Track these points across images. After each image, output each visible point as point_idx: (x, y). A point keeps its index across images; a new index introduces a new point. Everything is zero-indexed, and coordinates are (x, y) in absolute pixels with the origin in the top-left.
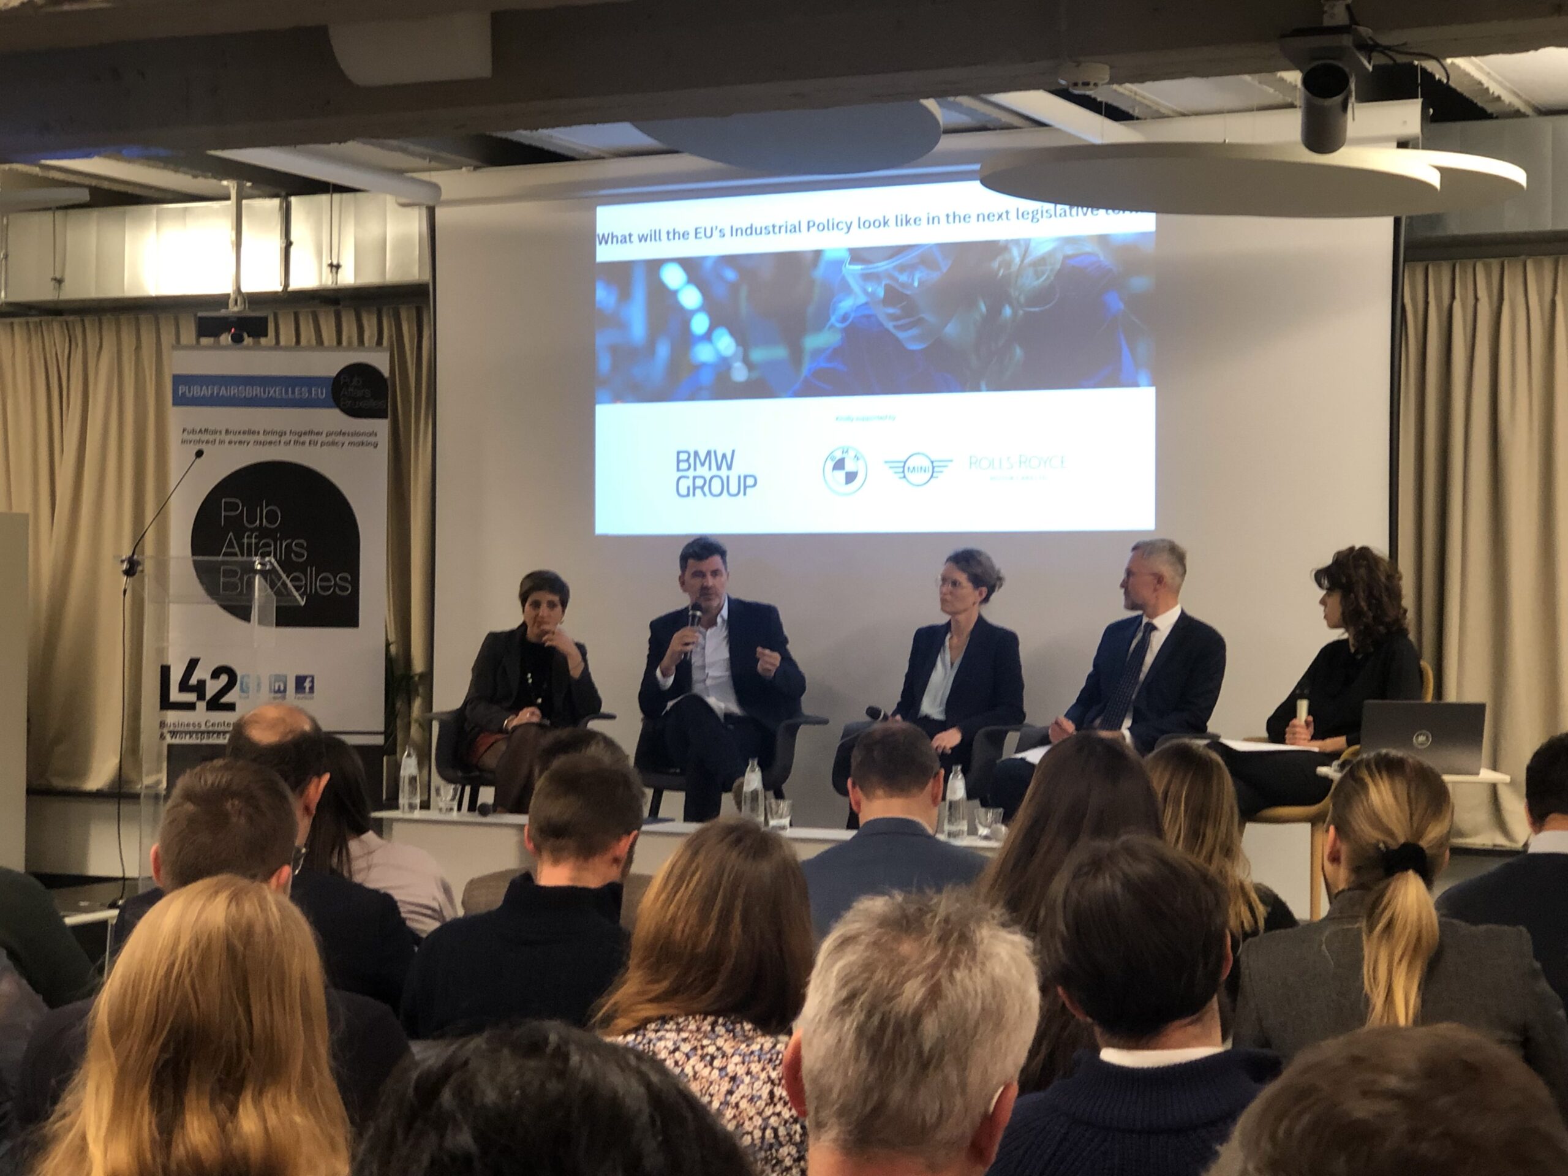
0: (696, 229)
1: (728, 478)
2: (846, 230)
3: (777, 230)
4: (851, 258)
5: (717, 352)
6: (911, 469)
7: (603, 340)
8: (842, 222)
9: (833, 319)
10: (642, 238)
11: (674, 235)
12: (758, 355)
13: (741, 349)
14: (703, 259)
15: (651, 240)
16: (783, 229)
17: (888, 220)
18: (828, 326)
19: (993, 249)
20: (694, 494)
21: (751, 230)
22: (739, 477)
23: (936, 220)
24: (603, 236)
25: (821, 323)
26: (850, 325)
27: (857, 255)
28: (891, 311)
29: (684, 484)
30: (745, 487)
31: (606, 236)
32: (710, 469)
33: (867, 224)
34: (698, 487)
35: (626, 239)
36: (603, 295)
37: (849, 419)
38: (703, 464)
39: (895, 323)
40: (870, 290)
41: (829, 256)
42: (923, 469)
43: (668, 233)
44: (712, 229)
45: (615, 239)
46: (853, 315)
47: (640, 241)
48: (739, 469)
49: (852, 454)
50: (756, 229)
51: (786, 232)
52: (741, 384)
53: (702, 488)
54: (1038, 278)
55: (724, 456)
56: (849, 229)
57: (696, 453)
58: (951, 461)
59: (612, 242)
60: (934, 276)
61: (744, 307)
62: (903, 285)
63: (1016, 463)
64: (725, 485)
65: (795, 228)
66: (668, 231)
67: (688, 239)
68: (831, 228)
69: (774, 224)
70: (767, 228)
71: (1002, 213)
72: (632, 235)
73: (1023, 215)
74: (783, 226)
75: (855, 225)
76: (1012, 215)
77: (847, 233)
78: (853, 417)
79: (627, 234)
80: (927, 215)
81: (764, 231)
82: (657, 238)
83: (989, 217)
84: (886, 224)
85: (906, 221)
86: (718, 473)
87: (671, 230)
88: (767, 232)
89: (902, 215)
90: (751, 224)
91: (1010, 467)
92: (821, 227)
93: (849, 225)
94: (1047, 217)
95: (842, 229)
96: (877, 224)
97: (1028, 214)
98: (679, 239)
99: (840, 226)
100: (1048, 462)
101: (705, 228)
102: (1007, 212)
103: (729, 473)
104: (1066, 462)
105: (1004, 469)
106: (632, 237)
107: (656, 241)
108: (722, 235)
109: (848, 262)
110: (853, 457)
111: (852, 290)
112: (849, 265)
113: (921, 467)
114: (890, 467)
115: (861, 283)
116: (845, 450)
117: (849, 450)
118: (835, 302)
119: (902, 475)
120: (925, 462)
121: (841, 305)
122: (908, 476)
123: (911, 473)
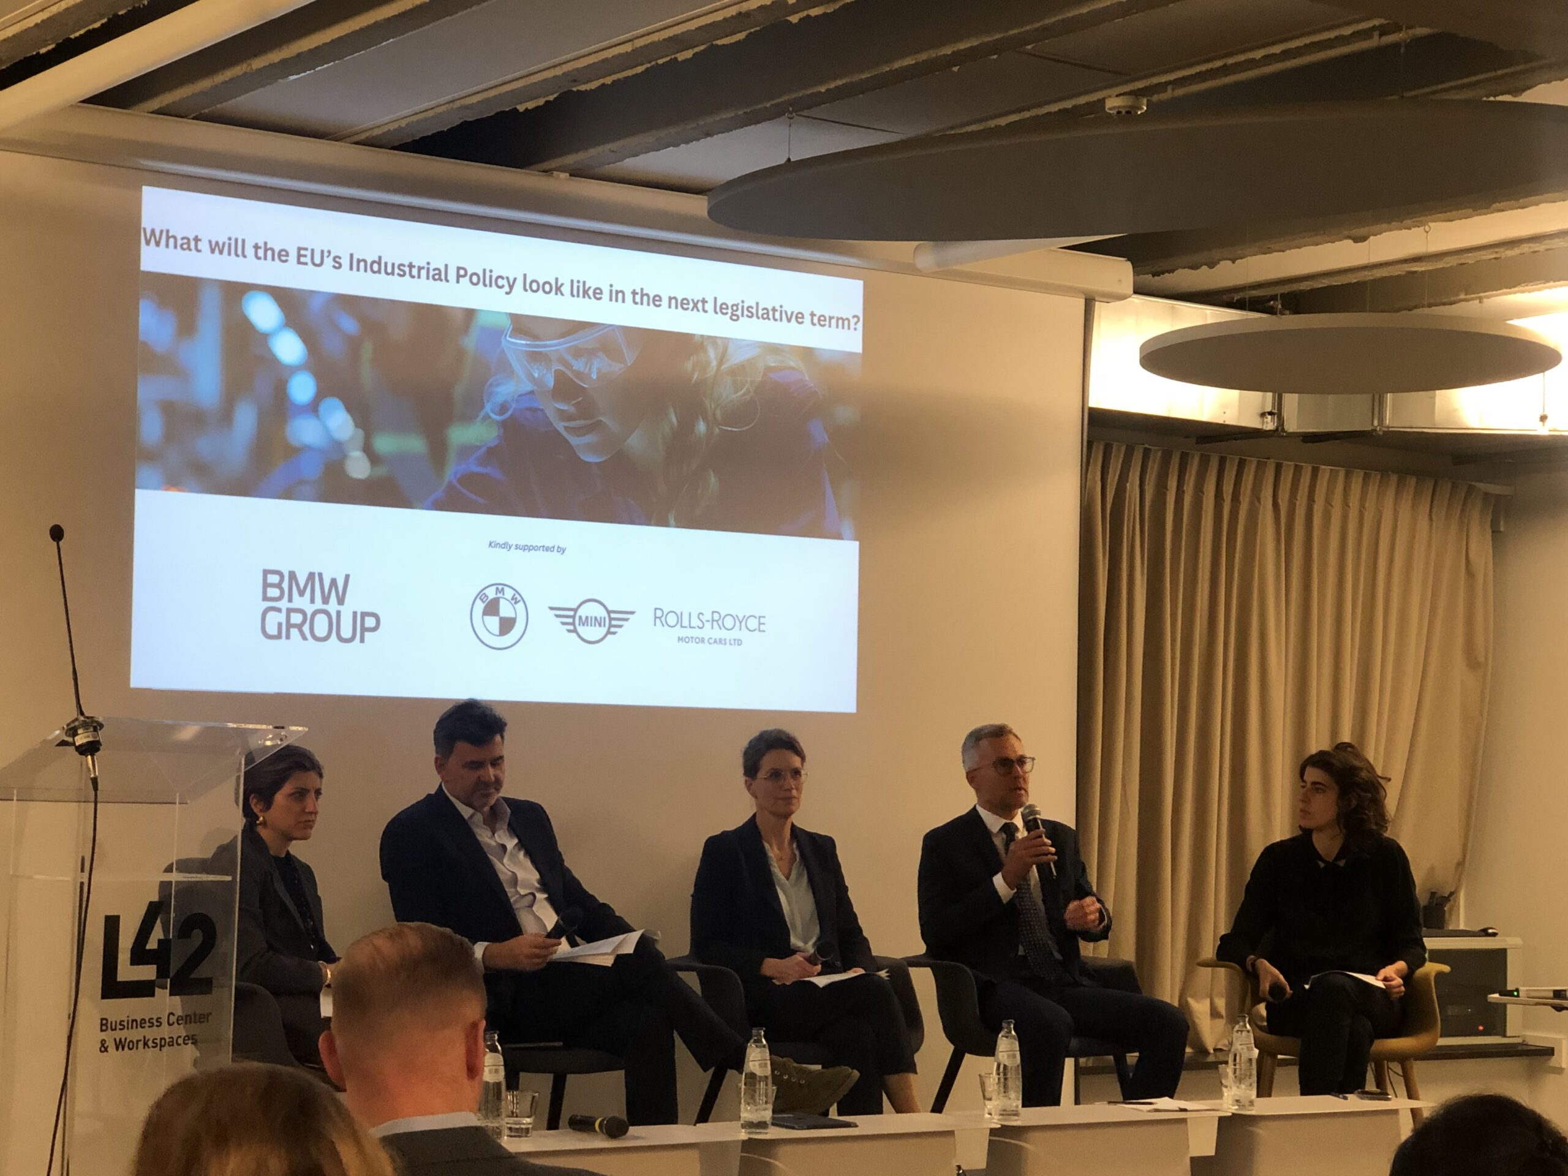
0: (299, 249)
1: (338, 613)
2: (507, 289)
3: (415, 272)
4: (513, 329)
5: (327, 431)
6: (584, 619)
7: (149, 391)
8: (502, 278)
9: (488, 408)
10: (216, 248)
11: (264, 251)
12: (384, 444)
13: (360, 433)
14: (311, 293)
15: (229, 254)
16: (424, 273)
17: (562, 285)
18: (482, 414)
19: (684, 343)
20: (288, 637)
21: (377, 266)
22: (355, 613)
23: (620, 295)
24: (153, 231)
25: (471, 409)
26: (509, 418)
27: (521, 325)
28: (562, 406)
29: (273, 619)
30: (364, 630)
31: (158, 233)
32: (312, 601)
33: (535, 286)
34: (295, 626)
35: (190, 244)
36: (152, 323)
37: (506, 546)
38: (302, 593)
39: (566, 424)
40: (536, 375)
41: (481, 321)
42: (598, 622)
43: (256, 247)
45: (171, 241)
46: (514, 406)
47: (213, 251)
49: (509, 593)
50: (386, 264)
51: (428, 278)
52: (359, 482)
53: (299, 627)
54: (736, 392)
55: (334, 582)
56: (511, 287)
57: (293, 576)
58: (632, 613)
59: (167, 246)
60: (617, 368)
61: (367, 375)
62: (578, 374)
63: (708, 621)
64: (335, 625)
65: (440, 274)
66: (257, 244)
67: (286, 261)
68: (487, 282)
69: (411, 263)
70: (402, 268)
71: (698, 301)
72: (200, 240)
73: (721, 308)
74: (423, 268)
75: (519, 284)
76: (709, 306)
77: (507, 293)
78: (510, 543)
79: (191, 237)
80: (610, 288)
81: (397, 271)
82: (240, 252)
83: (684, 304)
84: (558, 289)
85: (583, 291)
86: (324, 607)
87: (261, 244)
88: (402, 273)
89: (578, 282)
90: (380, 258)
91: (701, 625)
92: (475, 279)
93: (511, 283)
94: (748, 316)
95: (502, 287)
96: (547, 288)
97: (727, 308)
98: (273, 259)
99: (500, 282)
100: (743, 624)
101: (313, 250)
102: (704, 301)
103: (340, 608)
104: (764, 624)
105: (694, 628)
106: (199, 243)
107: (237, 255)
108: (337, 265)
109: (509, 333)
110: (509, 598)
111: (513, 372)
112: (510, 337)
113: (596, 618)
114: (557, 616)
115: (526, 363)
116: (500, 587)
117: (506, 588)
118: (491, 385)
119: (571, 627)
120: (601, 612)
121: (499, 389)
122: (580, 629)
123: (584, 625)
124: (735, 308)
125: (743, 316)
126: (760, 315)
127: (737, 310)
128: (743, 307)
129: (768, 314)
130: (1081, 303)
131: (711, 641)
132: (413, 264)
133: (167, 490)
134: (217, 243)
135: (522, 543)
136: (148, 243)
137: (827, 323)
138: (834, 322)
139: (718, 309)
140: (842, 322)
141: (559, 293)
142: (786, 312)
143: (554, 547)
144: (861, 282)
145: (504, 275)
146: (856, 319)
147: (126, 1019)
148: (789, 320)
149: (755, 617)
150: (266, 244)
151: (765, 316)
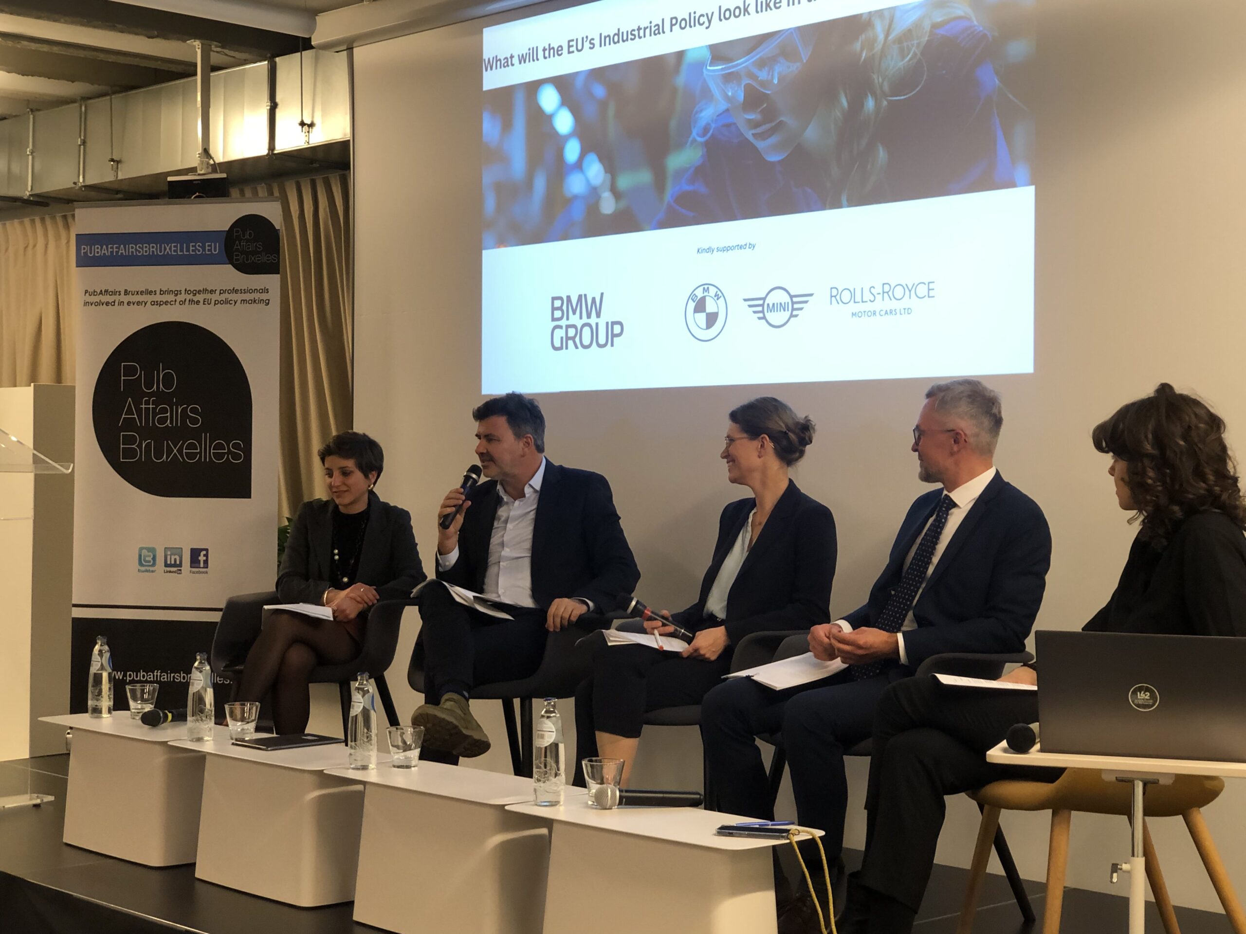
0: (569, 41)
1: (597, 324)
2: (707, 24)
3: (642, 32)
4: (712, 58)
5: (588, 181)
6: (771, 306)
7: (489, 177)
8: (702, 15)
9: (695, 133)
10: (522, 59)
11: (549, 51)
12: (625, 182)
13: (609, 176)
14: (577, 73)
15: (530, 60)
16: (648, 31)
17: (749, 5)
18: (691, 139)
19: (853, 25)
20: (567, 348)
21: (618, 38)
22: (607, 323)
24: (489, 60)
25: (683, 138)
26: (710, 138)
27: (718, 53)
28: (751, 116)
29: (559, 333)
30: (614, 336)
31: (491, 61)
32: (581, 318)
33: (727, 14)
34: (571, 338)
35: (507, 62)
36: (490, 127)
37: (710, 250)
38: (574, 313)
40: (730, 94)
41: (689, 58)
42: (782, 307)
43: (544, 50)
44: (583, 39)
45: (499, 63)
46: (713, 126)
47: (520, 63)
48: (608, 315)
49: (713, 291)
50: (623, 33)
51: (650, 35)
52: (608, 215)
53: (573, 339)
55: (594, 300)
56: (710, 22)
57: (569, 298)
58: (811, 295)
59: (497, 67)
60: (794, 69)
61: (611, 128)
62: (763, 84)
63: (878, 294)
64: (594, 334)
65: (658, 29)
66: (544, 47)
67: (563, 54)
68: (692, 24)
70: (633, 33)
72: (513, 56)
74: (647, 27)
75: (716, 17)
77: (707, 28)
78: (713, 247)
81: (630, 37)
82: (535, 58)
84: (746, 10)
85: (764, 5)
86: (589, 321)
87: (547, 46)
90: (619, 30)
91: (872, 300)
92: (683, 24)
93: (710, 18)
95: (704, 23)
96: (737, 12)
98: (554, 55)
99: (702, 20)
100: (913, 292)
101: (577, 40)
103: (598, 320)
104: (933, 289)
105: (867, 302)
106: (513, 59)
107: (534, 60)
108: (592, 46)
109: (709, 62)
110: (713, 296)
111: (712, 96)
112: (710, 66)
113: (781, 304)
114: (750, 306)
115: (722, 85)
117: (711, 288)
118: (697, 113)
119: (761, 315)
120: (785, 298)
121: (704, 114)
122: (768, 315)
123: (771, 311)
131: (882, 313)
132: (640, 27)
133: (499, 247)
134: (523, 55)
135: (721, 246)
143: (746, 245)
145: (704, 14)
149: (925, 284)
150: (549, 45)
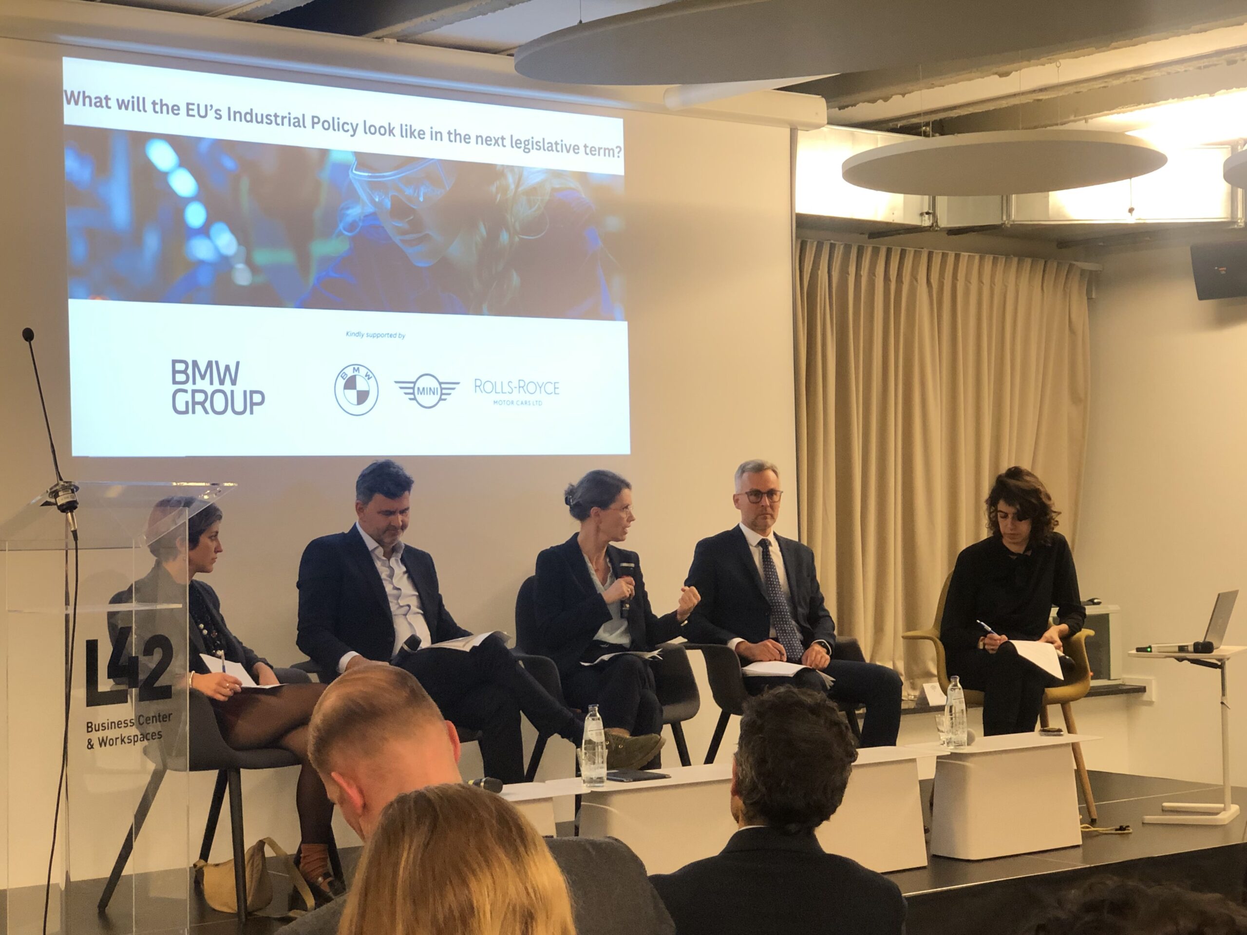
0: (188, 104)
1: (232, 392)
2: (351, 132)
3: (279, 120)
4: (358, 164)
5: (217, 249)
6: (421, 389)
7: (73, 220)
8: (348, 124)
9: (341, 227)
10: (122, 105)
11: (160, 106)
12: (262, 257)
13: (243, 249)
14: (199, 140)
15: (133, 109)
16: (286, 121)
17: (394, 128)
18: (335, 233)
19: (489, 172)
20: (194, 412)
21: (250, 117)
22: (245, 392)
23: (439, 135)
24: (72, 93)
25: (329, 230)
26: (358, 234)
27: (364, 160)
28: (399, 224)
29: (182, 399)
30: (253, 404)
31: (76, 94)
32: (212, 383)
33: (373, 130)
34: (199, 403)
35: (101, 102)
36: (75, 166)
37: (358, 334)
38: (203, 377)
39: (402, 238)
40: (377, 200)
41: (335, 157)
42: (432, 391)
43: (154, 104)
44: (206, 106)
45: (87, 100)
46: (361, 224)
47: (120, 108)
48: (245, 383)
49: (363, 371)
50: (256, 115)
51: (290, 125)
52: (244, 288)
53: (202, 404)
54: (530, 208)
55: (227, 368)
56: (355, 131)
57: (195, 363)
58: (458, 383)
59: (84, 104)
60: (438, 193)
61: (246, 202)
62: (409, 198)
63: (516, 387)
64: (229, 401)
65: (299, 122)
66: (154, 101)
67: (178, 114)
68: (336, 127)
69: (276, 114)
70: (269, 117)
71: (498, 138)
72: (110, 99)
73: (516, 143)
74: (286, 117)
75: (360, 129)
76: (507, 142)
77: (352, 136)
78: (363, 332)
79: (103, 97)
80: (430, 130)
81: (265, 120)
82: (141, 108)
83: (487, 141)
84: (391, 132)
85: (410, 132)
86: (221, 387)
87: (158, 101)
88: (269, 122)
89: (406, 125)
90: (252, 110)
91: (511, 391)
92: (326, 125)
93: (354, 128)
94: (537, 149)
95: (348, 131)
96: (382, 131)
97: (521, 143)
98: (168, 113)
99: (346, 127)
100: (543, 388)
101: (198, 105)
102: (503, 138)
103: (233, 388)
104: (558, 388)
105: (505, 393)
106: (109, 102)
107: (139, 110)
108: (218, 116)
109: (354, 167)
110: (364, 376)
111: (359, 198)
112: (356, 170)
113: (430, 389)
114: (401, 388)
115: (368, 191)
116: (356, 367)
117: (361, 368)
118: (343, 208)
119: (412, 396)
120: (434, 384)
121: (350, 212)
122: (418, 397)
123: (421, 394)
124: (527, 143)
125: (533, 149)
126: (546, 148)
127: (528, 144)
128: (533, 142)
129: (552, 147)
130: (787, 131)
131: (518, 403)
132: (278, 114)
133: (94, 298)
134: (123, 101)
135: (371, 332)
136: (69, 102)
137: (597, 153)
138: (602, 151)
139: (514, 144)
140: (608, 151)
141: (391, 134)
142: (565, 145)
143: (396, 334)
144: (622, 120)
145: (349, 123)
146: (618, 149)
147: (106, 722)
148: (568, 151)
149: (552, 383)
150: (161, 100)
151: (550, 149)
